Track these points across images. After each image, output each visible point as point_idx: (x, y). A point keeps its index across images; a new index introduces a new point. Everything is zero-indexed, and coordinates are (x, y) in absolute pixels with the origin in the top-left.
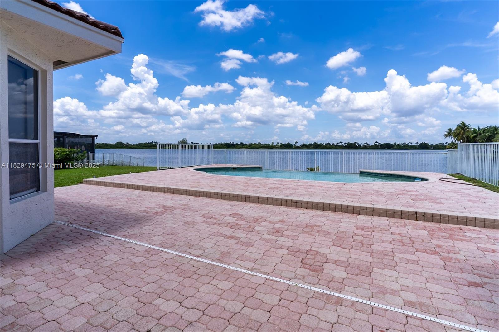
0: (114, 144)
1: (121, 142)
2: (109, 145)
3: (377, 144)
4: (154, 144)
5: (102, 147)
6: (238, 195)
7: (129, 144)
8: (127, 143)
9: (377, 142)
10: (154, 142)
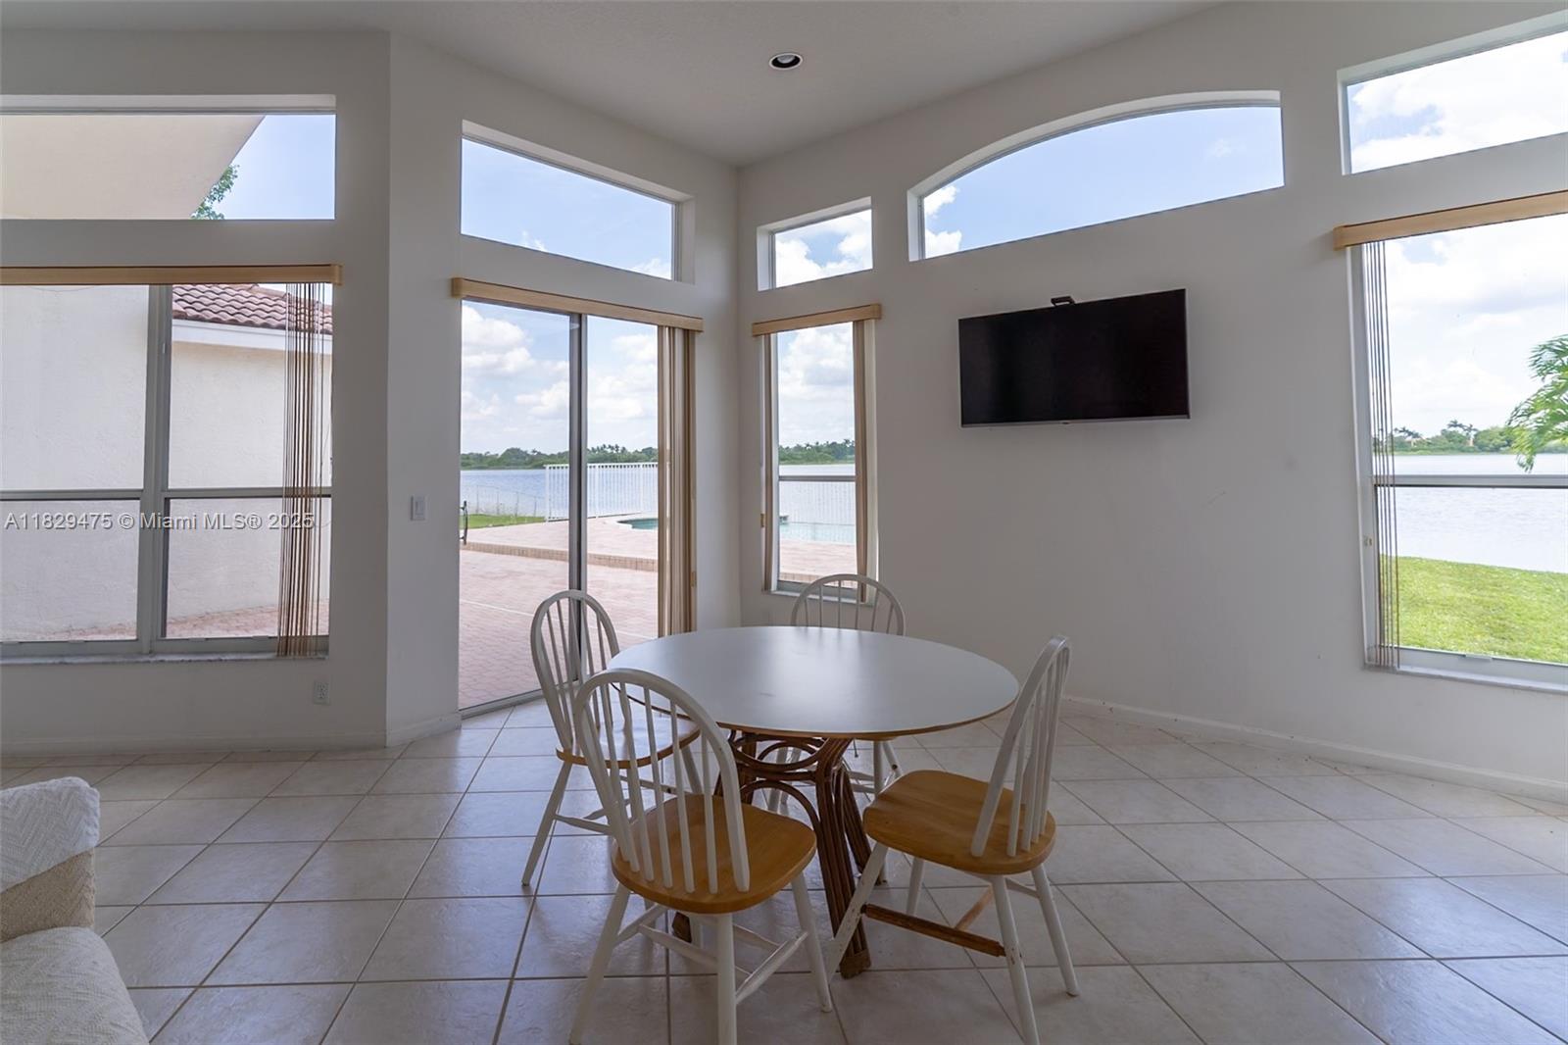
0: (500, 454)
1: (518, 450)
2: (487, 457)
3: (1460, 430)
4: (609, 451)
5: (468, 464)
6: (626, 559)
7: (539, 453)
8: (534, 451)
9: (1455, 424)
10: (610, 447)
